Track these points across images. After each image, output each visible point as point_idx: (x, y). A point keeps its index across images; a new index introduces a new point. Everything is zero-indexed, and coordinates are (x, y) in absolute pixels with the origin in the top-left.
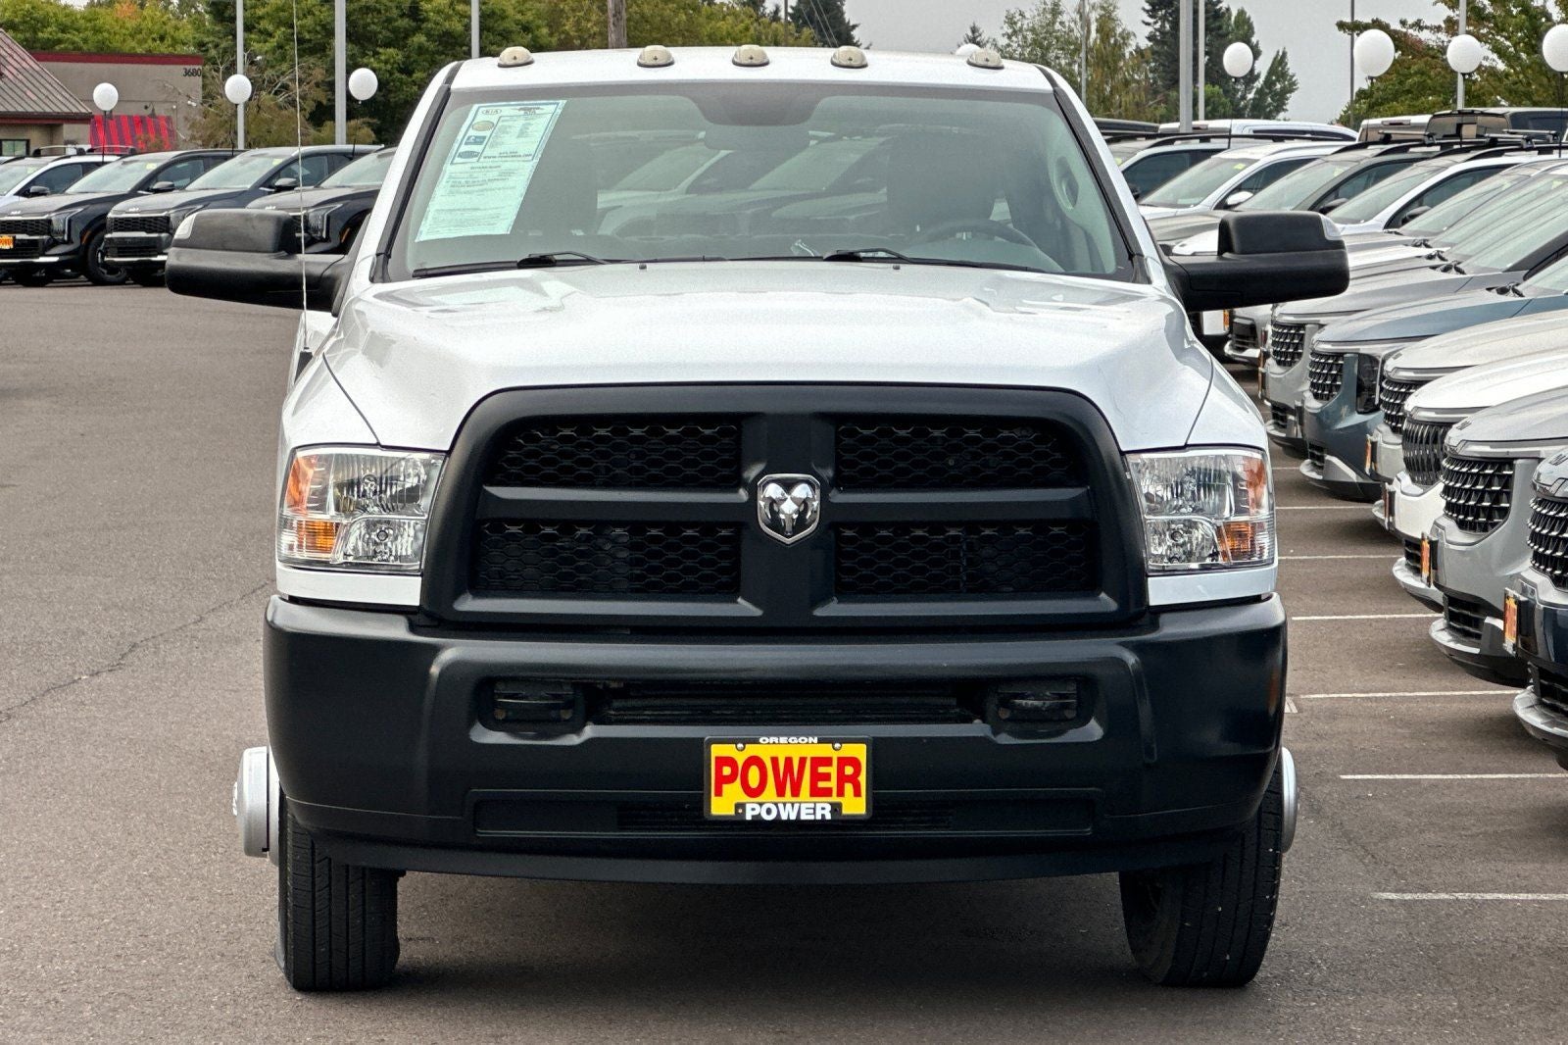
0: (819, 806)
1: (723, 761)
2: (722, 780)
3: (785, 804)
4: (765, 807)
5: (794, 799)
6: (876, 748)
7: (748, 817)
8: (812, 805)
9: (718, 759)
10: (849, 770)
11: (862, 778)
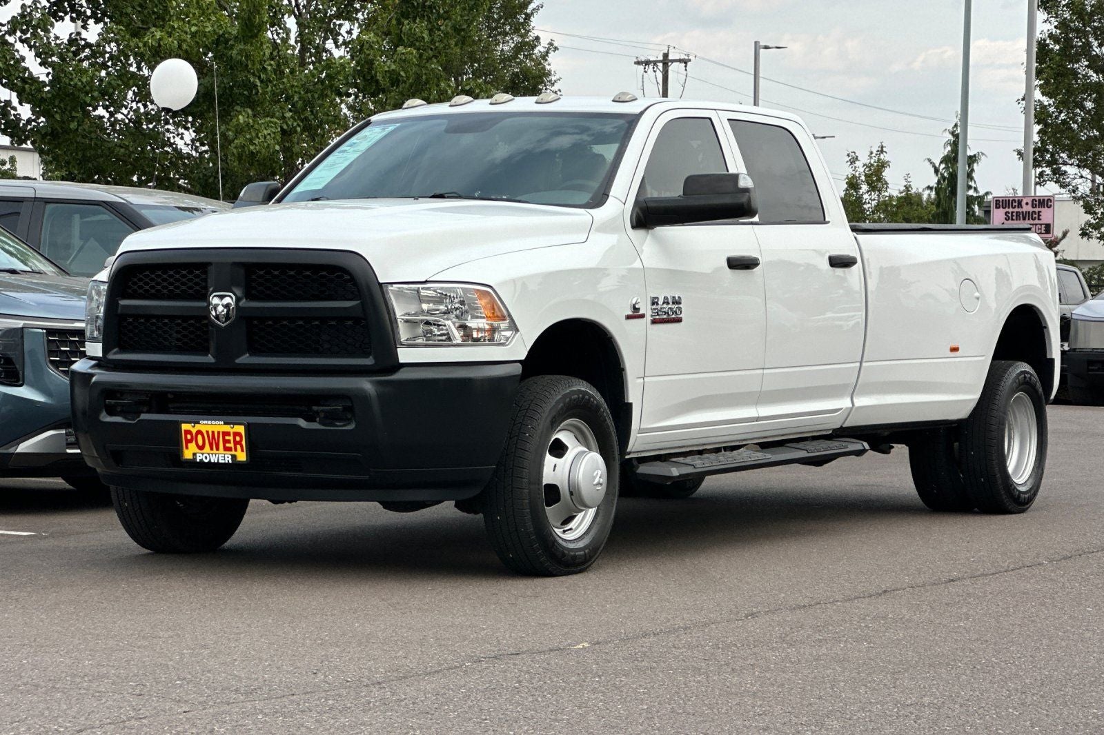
0: (226, 456)
1: (188, 432)
2: (188, 442)
3: (212, 454)
4: (205, 455)
5: (217, 452)
6: (249, 428)
7: (198, 460)
8: (223, 455)
9: (185, 431)
10: (238, 439)
11: (244, 443)
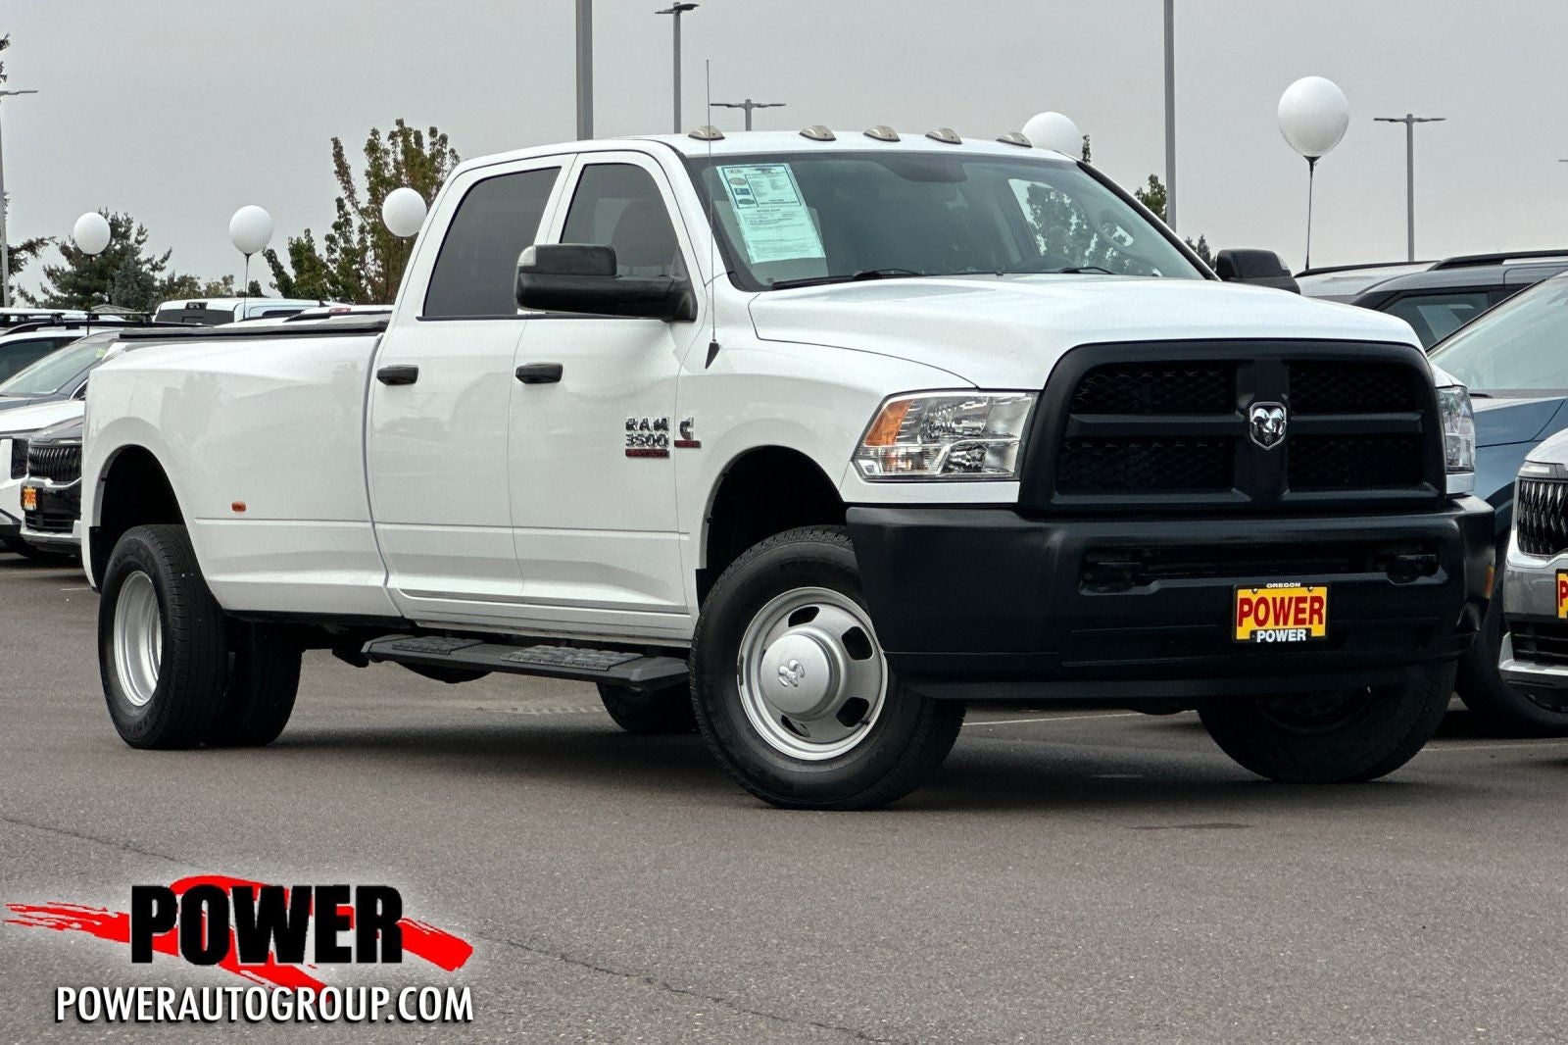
0: (1298, 631)
1: (1244, 602)
2: (1243, 615)
3: (1279, 631)
4: (1268, 633)
5: (1285, 627)
6: (1334, 591)
7: (1259, 641)
8: (1295, 631)
9: (1242, 600)
10: (1316, 606)
11: (1324, 611)
